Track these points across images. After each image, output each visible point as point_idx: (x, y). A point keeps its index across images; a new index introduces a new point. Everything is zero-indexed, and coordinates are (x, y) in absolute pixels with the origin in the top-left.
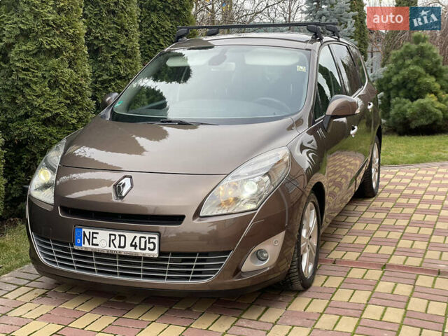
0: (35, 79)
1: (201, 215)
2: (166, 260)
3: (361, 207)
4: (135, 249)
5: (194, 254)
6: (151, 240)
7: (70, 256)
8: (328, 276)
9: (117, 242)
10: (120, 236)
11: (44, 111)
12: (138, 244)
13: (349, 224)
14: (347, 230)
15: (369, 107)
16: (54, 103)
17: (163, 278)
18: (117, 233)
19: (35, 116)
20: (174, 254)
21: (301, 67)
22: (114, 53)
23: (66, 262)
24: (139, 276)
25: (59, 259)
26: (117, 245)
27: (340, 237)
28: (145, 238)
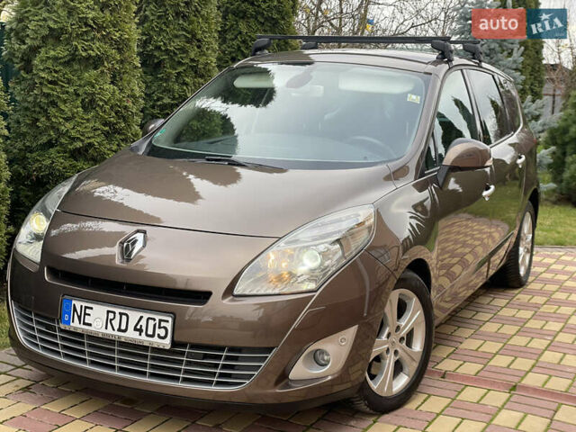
0: (65, 97)
1: (235, 293)
2: (182, 354)
3: (500, 301)
4: (140, 335)
5: (222, 349)
6: (163, 324)
7: (55, 336)
8: (429, 396)
9: (116, 323)
10: (121, 314)
11: (74, 139)
12: (144, 328)
13: (476, 322)
14: (472, 331)
15: (519, 161)
16: (86, 129)
17: (177, 379)
18: (118, 311)
19: (62, 144)
20: (193, 346)
21: (414, 97)
22: (181, 69)
23: (51, 346)
24: (144, 373)
25: (42, 340)
26: (116, 327)
27: (460, 340)
28: (154, 320)
